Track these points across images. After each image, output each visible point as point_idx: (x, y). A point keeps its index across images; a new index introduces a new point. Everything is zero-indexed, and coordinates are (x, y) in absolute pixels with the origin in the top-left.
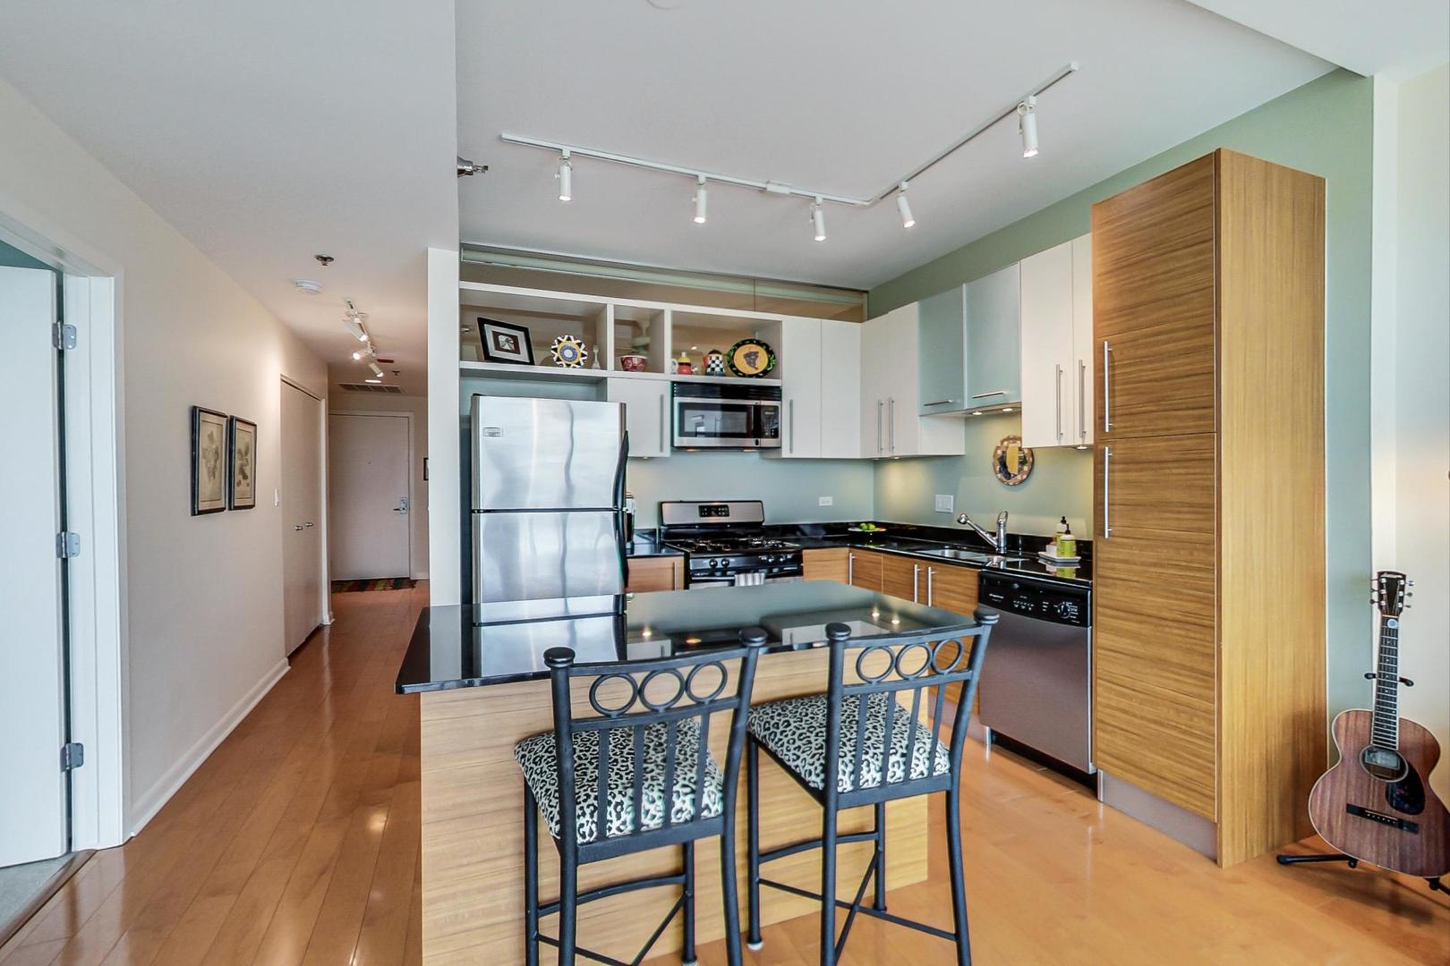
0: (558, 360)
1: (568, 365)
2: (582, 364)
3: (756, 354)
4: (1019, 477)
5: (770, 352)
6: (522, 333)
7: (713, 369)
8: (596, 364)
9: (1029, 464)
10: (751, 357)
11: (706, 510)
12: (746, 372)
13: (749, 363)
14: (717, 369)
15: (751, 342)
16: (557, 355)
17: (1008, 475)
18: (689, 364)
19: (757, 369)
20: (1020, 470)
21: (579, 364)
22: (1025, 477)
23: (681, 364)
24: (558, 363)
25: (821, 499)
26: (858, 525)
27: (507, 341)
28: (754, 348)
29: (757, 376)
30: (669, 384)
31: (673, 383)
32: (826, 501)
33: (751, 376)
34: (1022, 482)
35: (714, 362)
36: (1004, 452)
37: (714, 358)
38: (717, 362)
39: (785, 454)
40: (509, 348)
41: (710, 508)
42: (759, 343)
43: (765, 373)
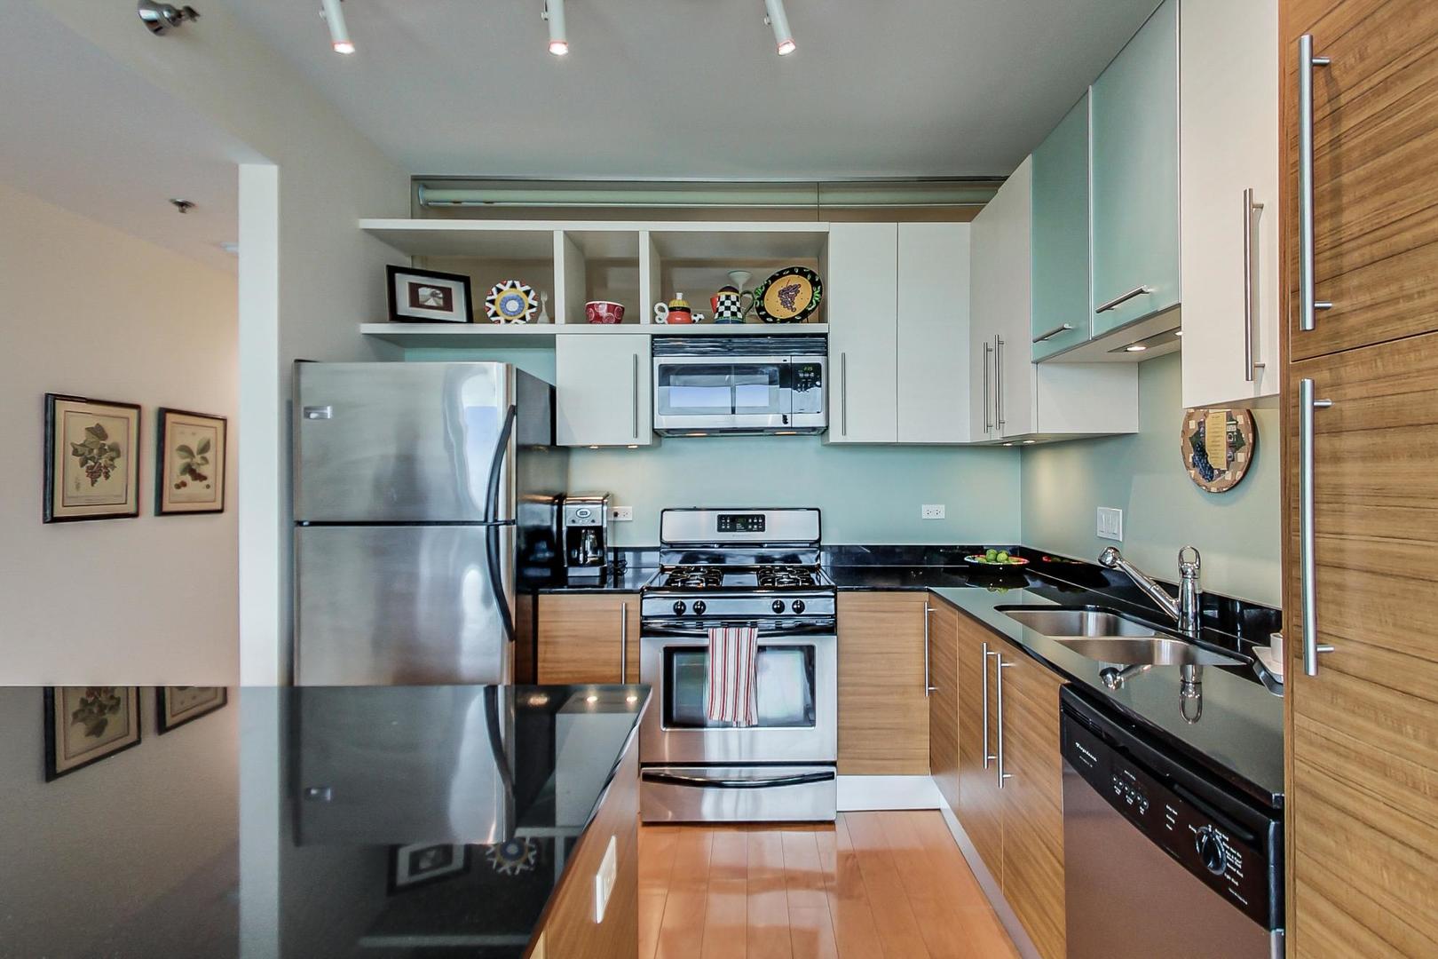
0: (495, 314)
1: (508, 321)
2: (528, 318)
3: (796, 288)
4: (1228, 476)
5: (816, 283)
6: (461, 285)
7: (721, 314)
8: (544, 316)
9: (1247, 448)
10: (788, 295)
11: (729, 522)
12: (779, 317)
13: (784, 303)
14: (727, 314)
15: (792, 271)
16: (494, 308)
17: (1208, 472)
18: (687, 310)
19: (794, 310)
20: (1231, 460)
21: (523, 318)
22: (1239, 475)
23: (671, 310)
24: (493, 319)
25: (925, 508)
26: (980, 550)
27: (433, 295)
28: (794, 280)
29: (792, 320)
30: (648, 338)
31: (654, 336)
32: (933, 511)
33: (783, 321)
34: (1235, 486)
35: (722, 303)
36: (1200, 424)
37: (723, 298)
38: (728, 303)
39: (835, 436)
40: (434, 304)
41: (734, 519)
42: (802, 273)
43: (804, 315)
